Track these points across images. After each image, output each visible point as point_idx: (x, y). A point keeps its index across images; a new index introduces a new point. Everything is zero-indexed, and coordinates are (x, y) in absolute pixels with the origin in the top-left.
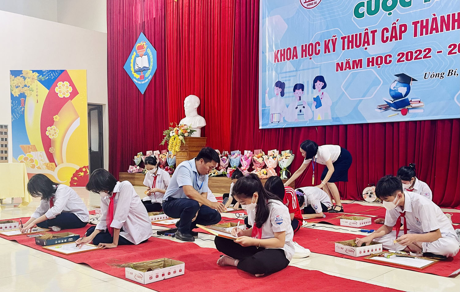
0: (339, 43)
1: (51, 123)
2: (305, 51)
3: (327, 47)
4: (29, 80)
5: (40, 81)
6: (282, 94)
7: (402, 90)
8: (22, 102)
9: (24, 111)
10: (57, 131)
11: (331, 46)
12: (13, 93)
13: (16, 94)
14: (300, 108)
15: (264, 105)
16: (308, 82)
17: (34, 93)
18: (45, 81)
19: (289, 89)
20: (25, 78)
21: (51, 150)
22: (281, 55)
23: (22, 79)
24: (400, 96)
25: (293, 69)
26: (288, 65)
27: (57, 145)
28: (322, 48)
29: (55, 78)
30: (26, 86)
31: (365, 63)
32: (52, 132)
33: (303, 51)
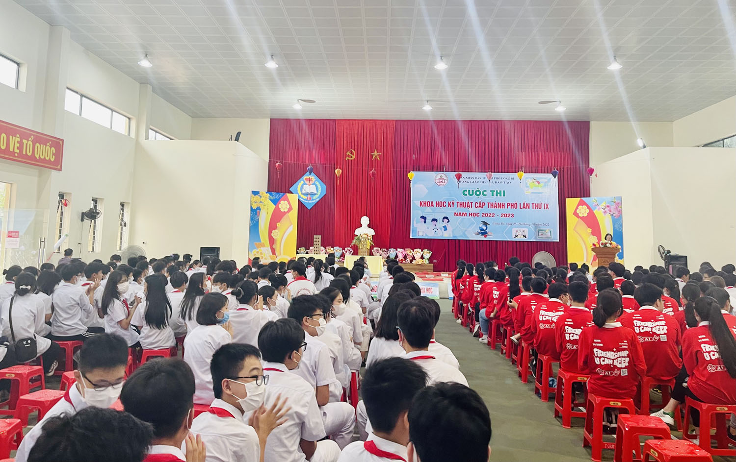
0: (456, 204)
1: (275, 228)
2: (438, 204)
3: (449, 205)
4: (263, 198)
5: (271, 200)
6: (425, 222)
7: (484, 228)
8: (258, 213)
9: (258, 220)
10: (279, 233)
11: (451, 204)
12: (253, 206)
13: (255, 207)
14: (435, 230)
15: (413, 226)
16: (440, 219)
17: (266, 207)
18: (274, 199)
19: (429, 220)
20: (261, 197)
21: (274, 246)
22: (424, 203)
23: (259, 197)
24: (483, 230)
25: (430, 211)
26: (428, 209)
27: (278, 243)
28: (447, 204)
29: (279, 199)
30: (261, 202)
31: (468, 214)
32: (275, 234)
33: (436, 204)
